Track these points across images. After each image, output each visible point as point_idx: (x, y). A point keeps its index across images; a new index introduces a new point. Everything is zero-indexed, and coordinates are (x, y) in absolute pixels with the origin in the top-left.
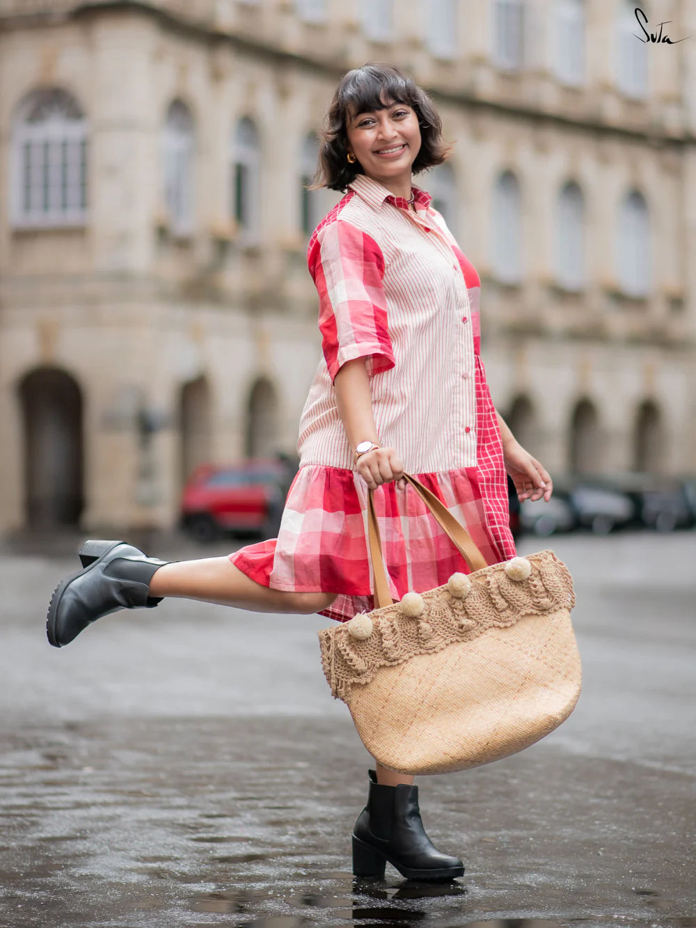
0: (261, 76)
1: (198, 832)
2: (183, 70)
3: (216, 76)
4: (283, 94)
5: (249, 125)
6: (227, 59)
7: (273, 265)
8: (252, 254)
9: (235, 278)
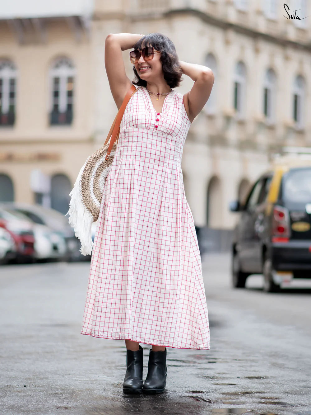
0: (247, 43)
1: (214, 381)
2: (212, 40)
3: (227, 43)
4: (257, 51)
5: (241, 65)
6: (232, 35)
7: (251, 128)
8: (241, 123)
9: (233, 134)
